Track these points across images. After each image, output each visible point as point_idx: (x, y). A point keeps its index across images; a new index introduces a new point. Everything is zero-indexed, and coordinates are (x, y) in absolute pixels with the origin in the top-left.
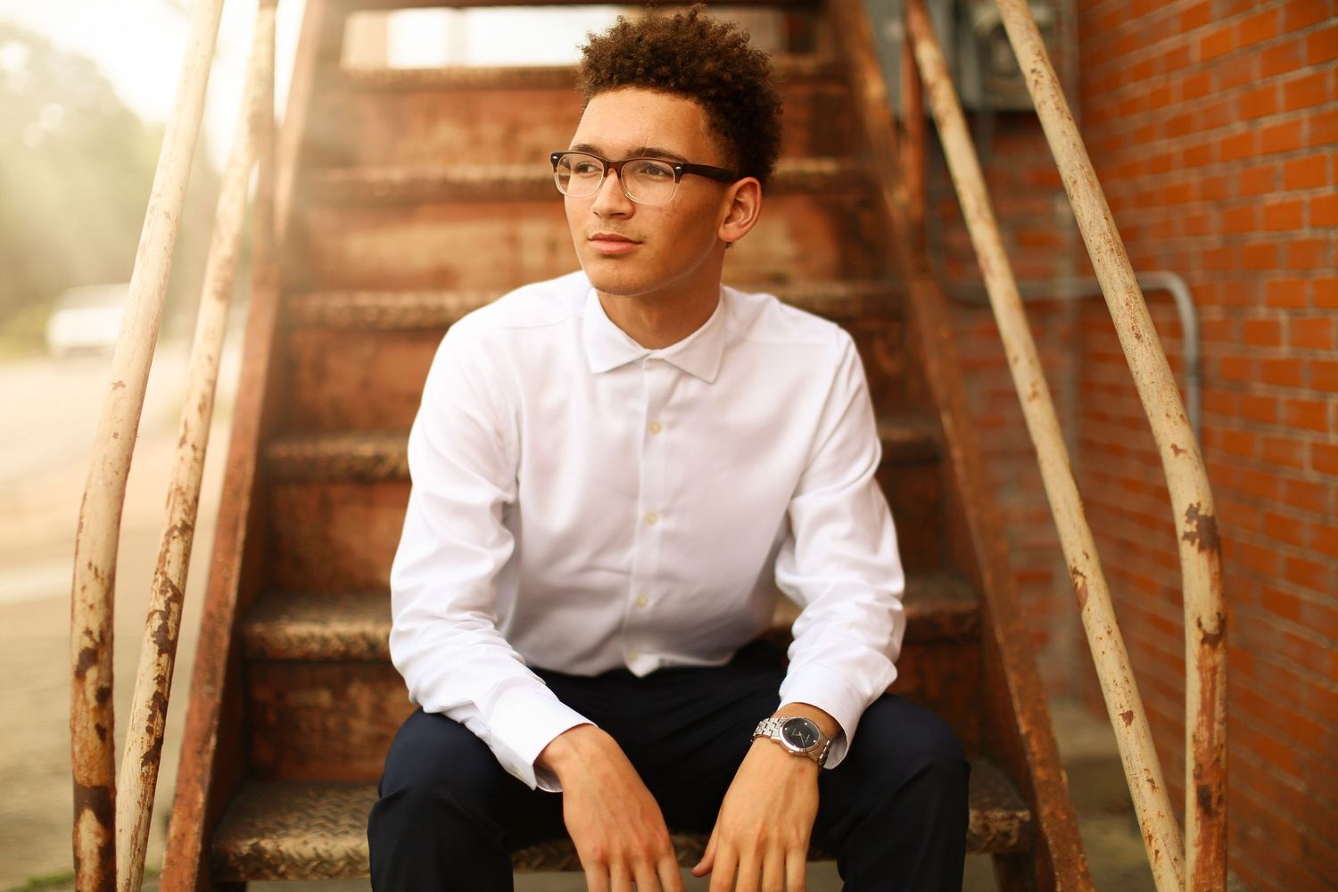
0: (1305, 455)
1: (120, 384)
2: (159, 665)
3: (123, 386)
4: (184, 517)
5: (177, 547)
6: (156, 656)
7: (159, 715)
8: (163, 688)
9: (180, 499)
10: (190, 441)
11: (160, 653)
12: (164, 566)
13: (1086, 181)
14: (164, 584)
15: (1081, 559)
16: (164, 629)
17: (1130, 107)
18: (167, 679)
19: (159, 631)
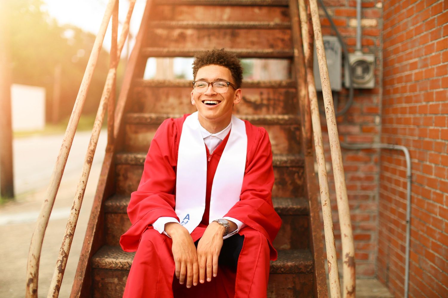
0: (437, 210)
1: (47, 201)
2: (58, 277)
3: (48, 201)
4: (71, 232)
5: (67, 241)
6: (58, 274)
7: (57, 292)
8: (59, 284)
9: (70, 226)
10: (75, 208)
11: (59, 273)
12: (63, 246)
13: (335, 146)
14: (63, 252)
15: (331, 258)
16: (61, 266)
17: (396, 91)
18: (60, 281)
19: (59, 266)
